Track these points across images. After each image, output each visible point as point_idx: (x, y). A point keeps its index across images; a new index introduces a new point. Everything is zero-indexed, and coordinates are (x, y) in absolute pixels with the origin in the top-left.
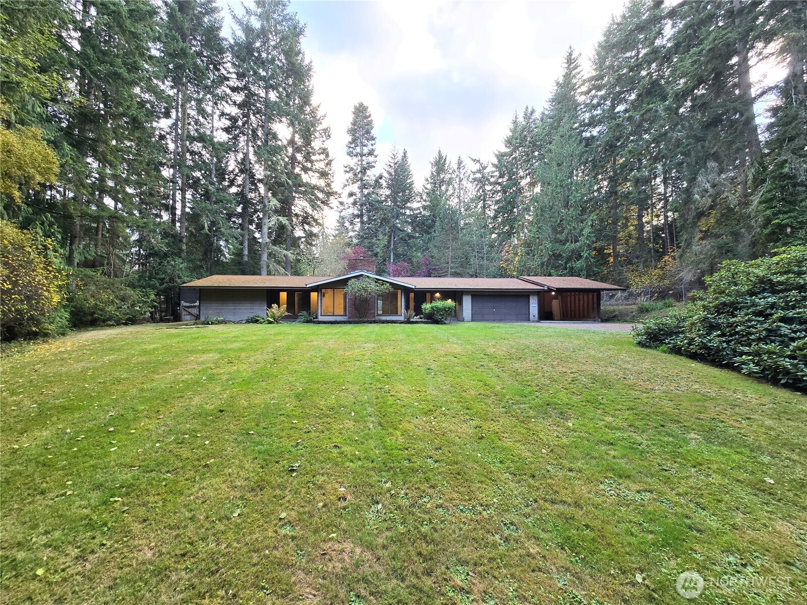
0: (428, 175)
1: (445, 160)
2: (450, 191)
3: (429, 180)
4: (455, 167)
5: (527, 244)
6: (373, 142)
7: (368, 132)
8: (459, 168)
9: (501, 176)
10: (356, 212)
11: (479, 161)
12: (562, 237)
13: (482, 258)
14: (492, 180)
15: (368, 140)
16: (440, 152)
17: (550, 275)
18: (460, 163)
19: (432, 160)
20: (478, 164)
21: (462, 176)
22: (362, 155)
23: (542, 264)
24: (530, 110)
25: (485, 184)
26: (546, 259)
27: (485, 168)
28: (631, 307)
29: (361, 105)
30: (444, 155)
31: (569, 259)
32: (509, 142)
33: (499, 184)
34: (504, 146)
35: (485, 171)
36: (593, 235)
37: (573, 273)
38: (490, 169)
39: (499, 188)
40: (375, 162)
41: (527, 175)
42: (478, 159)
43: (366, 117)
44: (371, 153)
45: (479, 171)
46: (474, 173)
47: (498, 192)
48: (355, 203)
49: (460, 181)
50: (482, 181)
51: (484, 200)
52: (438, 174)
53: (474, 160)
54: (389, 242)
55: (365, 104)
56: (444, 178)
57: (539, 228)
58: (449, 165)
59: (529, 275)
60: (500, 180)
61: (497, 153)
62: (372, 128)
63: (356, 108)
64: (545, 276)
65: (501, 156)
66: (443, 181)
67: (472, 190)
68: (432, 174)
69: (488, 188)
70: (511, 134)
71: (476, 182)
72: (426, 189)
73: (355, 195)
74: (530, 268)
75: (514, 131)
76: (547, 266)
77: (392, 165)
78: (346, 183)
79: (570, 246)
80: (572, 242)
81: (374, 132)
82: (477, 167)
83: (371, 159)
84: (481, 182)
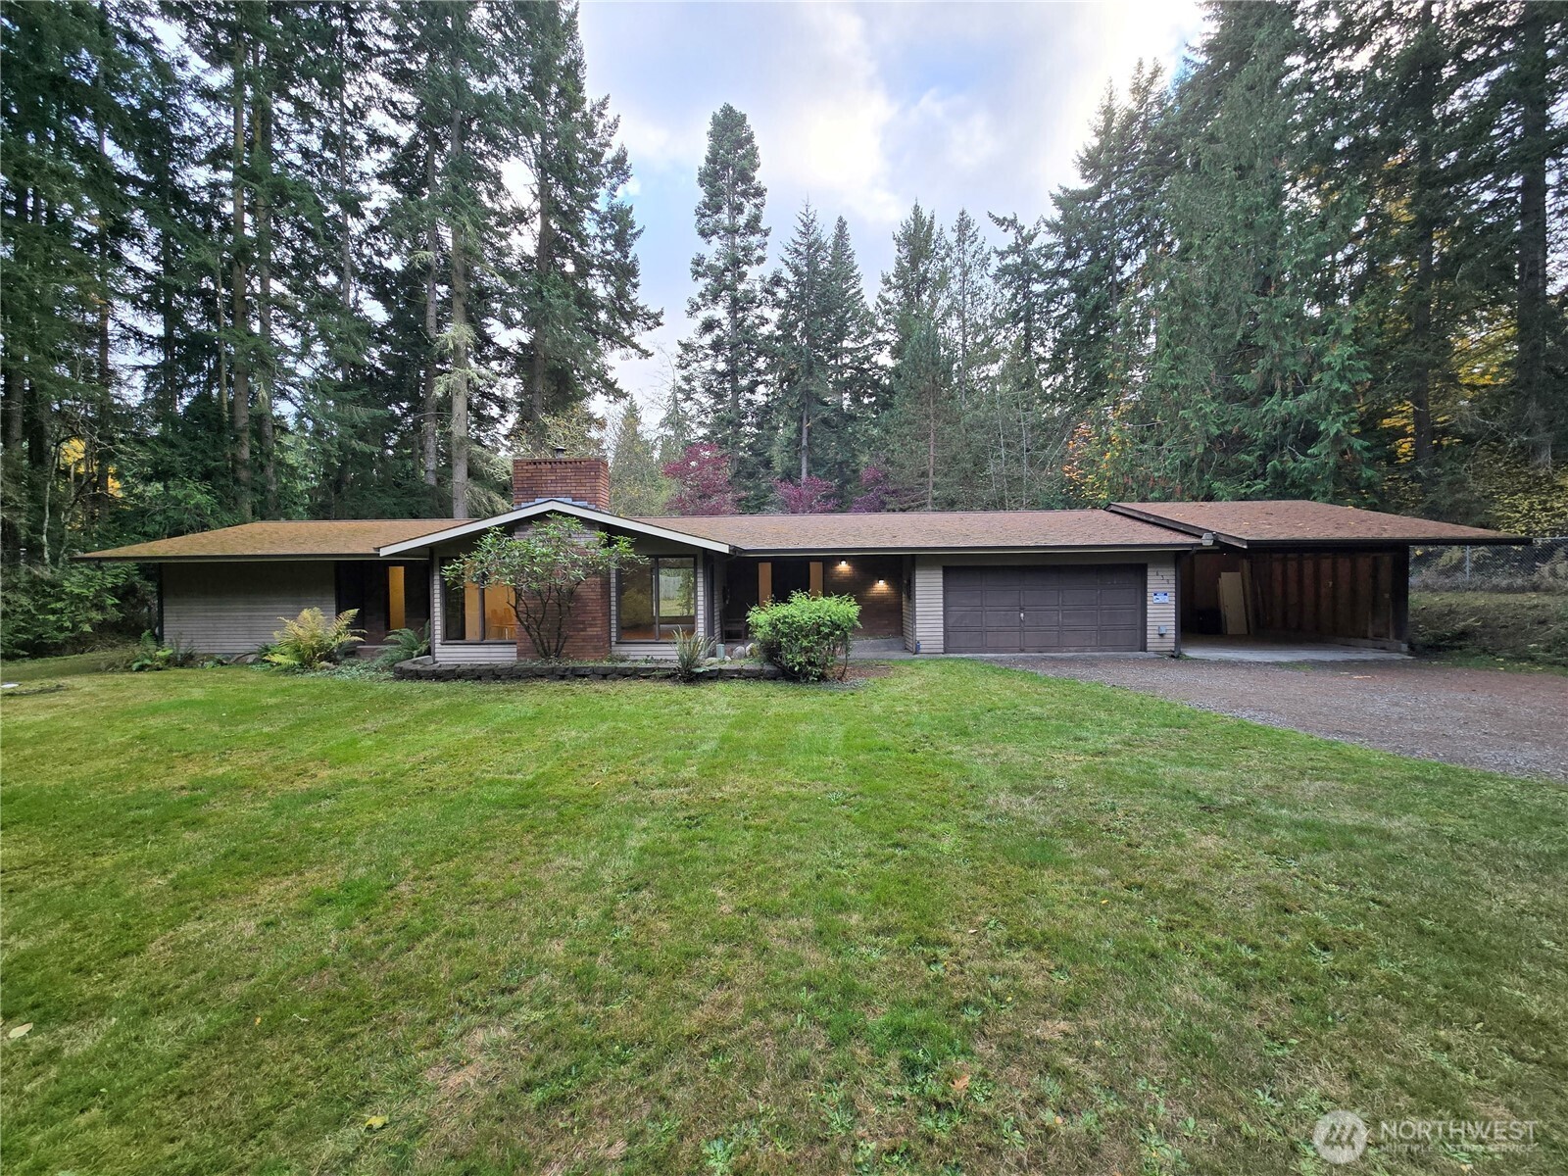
0: (891, 269)
1: (931, 227)
2: (944, 302)
3: (893, 280)
4: (951, 237)
5: (1141, 415)
6: (758, 201)
7: (745, 177)
8: (960, 241)
9: (1071, 254)
10: (721, 366)
11: (1013, 223)
12: (1249, 382)
13: (1018, 460)
14: (1050, 265)
15: (744, 194)
16: (917, 208)
17: (1209, 498)
18: (964, 226)
19: (898, 231)
20: (1012, 232)
21: (968, 260)
22: (733, 231)
23: (1186, 466)
24: (1147, 72)
25: (1029, 280)
26: (1200, 449)
27: (1029, 239)
28: (1521, 598)
29: (728, 111)
30: (926, 215)
31: (1272, 448)
32: (1091, 163)
33: (1065, 274)
34: (1079, 173)
35: (1031, 247)
36: (1361, 364)
37: (1284, 488)
38: (1044, 238)
39: (1065, 283)
40: (763, 246)
41: (1139, 247)
42: (1010, 217)
43: (740, 143)
44: (753, 226)
45: (1015, 249)
46: (1002, 255)
47: (1062, 292)
48: (717, 346)
49: (965, 274)
50: (1020, 274)
51: (1028, 320)
52: (914, 261)
53: (1000, 222)
54: (799, 430)
55: (738, 108)
56: (926, 271)
57: (1177, 358)
58: (939, 238)
59: (1144, 500)
60: (1068, 265)
61: (1060, 193)
62: (755, 167)
63: (716, 120)
64: (1195, 499)
65: (1068, 201)
66: (925, 280)
67: (994, 296)
68: (899, 263)
69: (1038, 287)
70: (1096, 142)
71: (1008, 278)
72: (886, 302)
73: (720, 325)
74: (1147, 478)
75: (1105, 133)
76: (1201, 472)
77: (802, 249)
78: (699, 301)
79: (1279, 407)
80: (1284, 396)
81: (760, 176)
82: (1009, 238)
83: (755, 239)
84: (1021, 276)
